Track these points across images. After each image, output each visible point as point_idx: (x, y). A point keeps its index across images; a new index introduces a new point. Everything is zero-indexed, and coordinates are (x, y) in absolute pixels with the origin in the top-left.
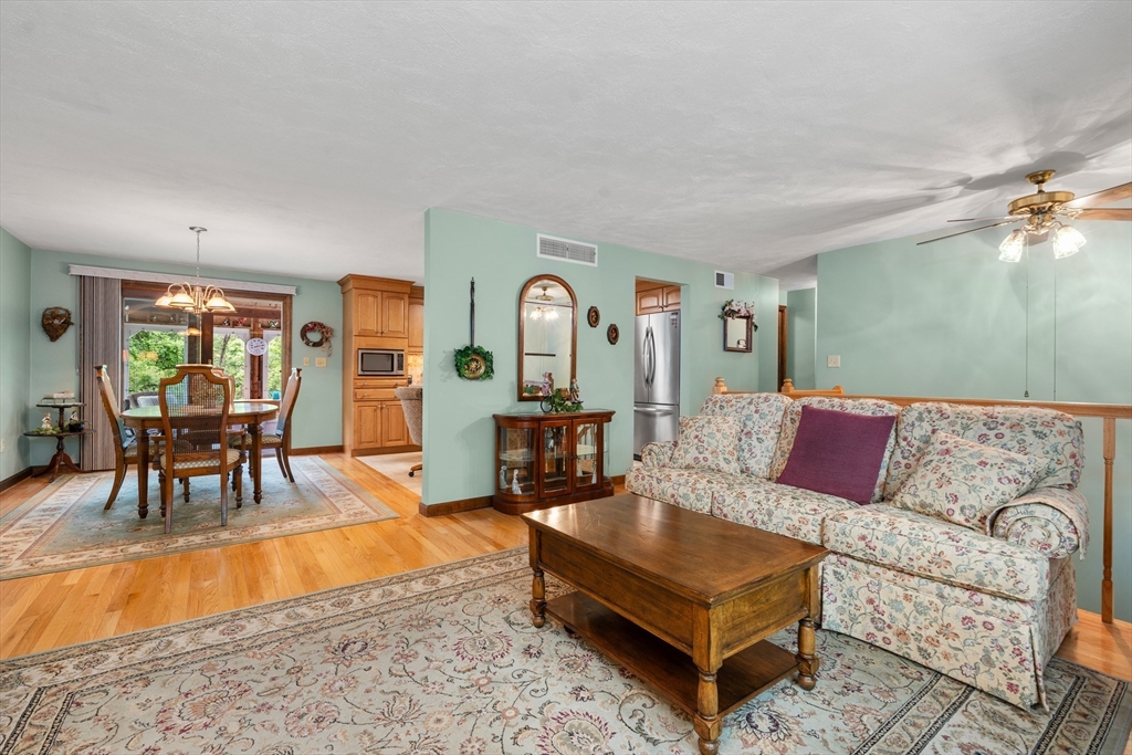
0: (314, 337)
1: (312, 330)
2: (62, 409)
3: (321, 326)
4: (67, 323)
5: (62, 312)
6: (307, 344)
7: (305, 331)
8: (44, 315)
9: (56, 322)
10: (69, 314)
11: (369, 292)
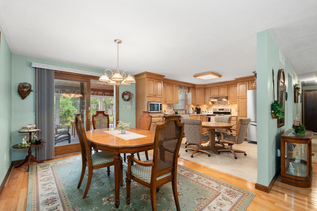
0: (126, 97)
1: (126, 94)
2: (30, 133)
3: (130, 93)
4: (30, 91)
5: (27, 85)
6: (125, 100)
7: (124, 94)
8: (19, 87)
9: (25, 90)
10: (31, 86)
11: (151, 79)
